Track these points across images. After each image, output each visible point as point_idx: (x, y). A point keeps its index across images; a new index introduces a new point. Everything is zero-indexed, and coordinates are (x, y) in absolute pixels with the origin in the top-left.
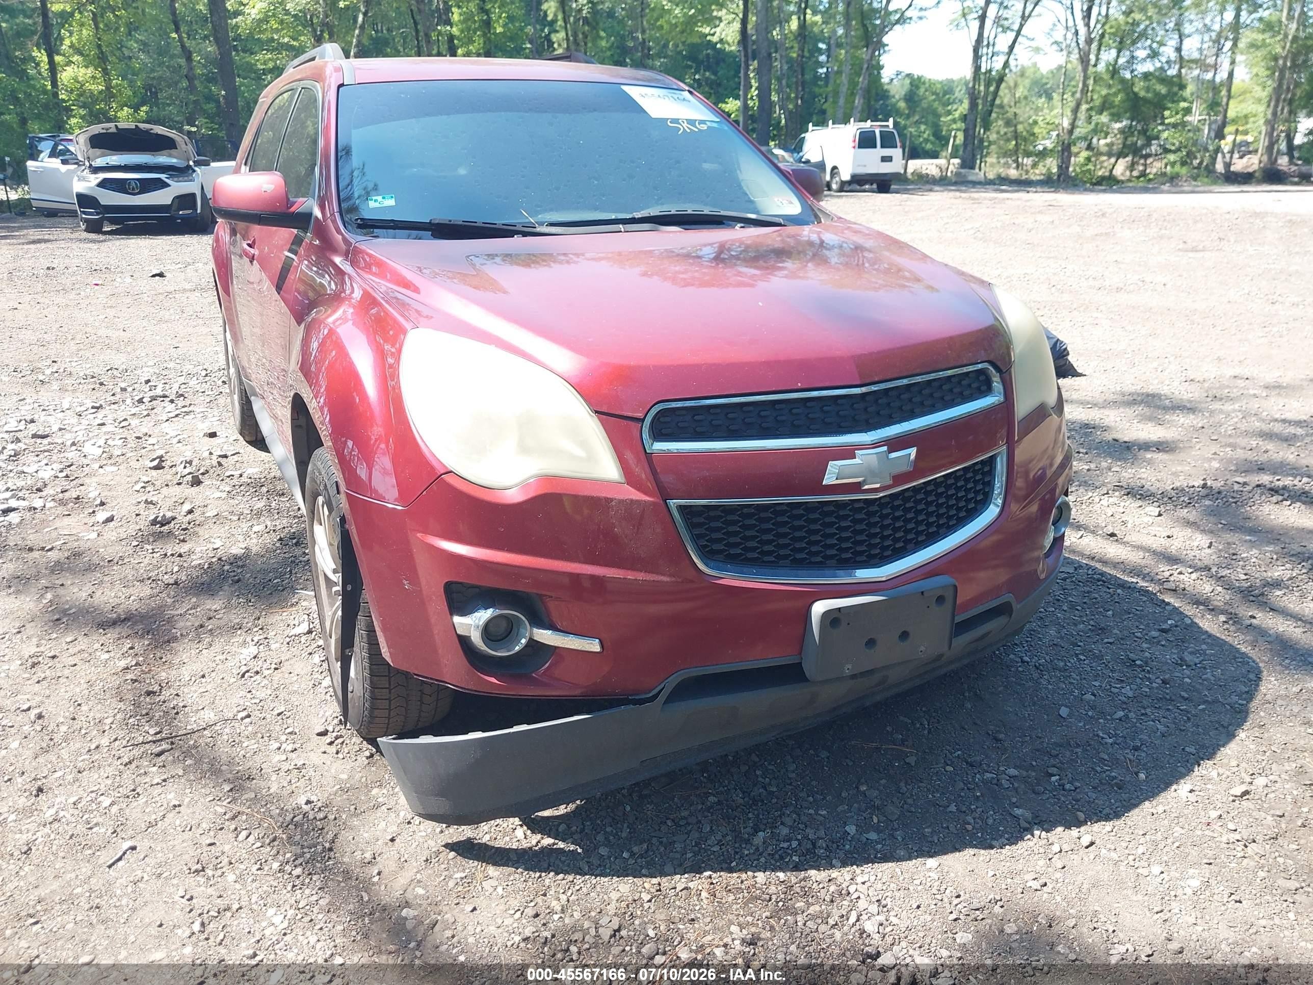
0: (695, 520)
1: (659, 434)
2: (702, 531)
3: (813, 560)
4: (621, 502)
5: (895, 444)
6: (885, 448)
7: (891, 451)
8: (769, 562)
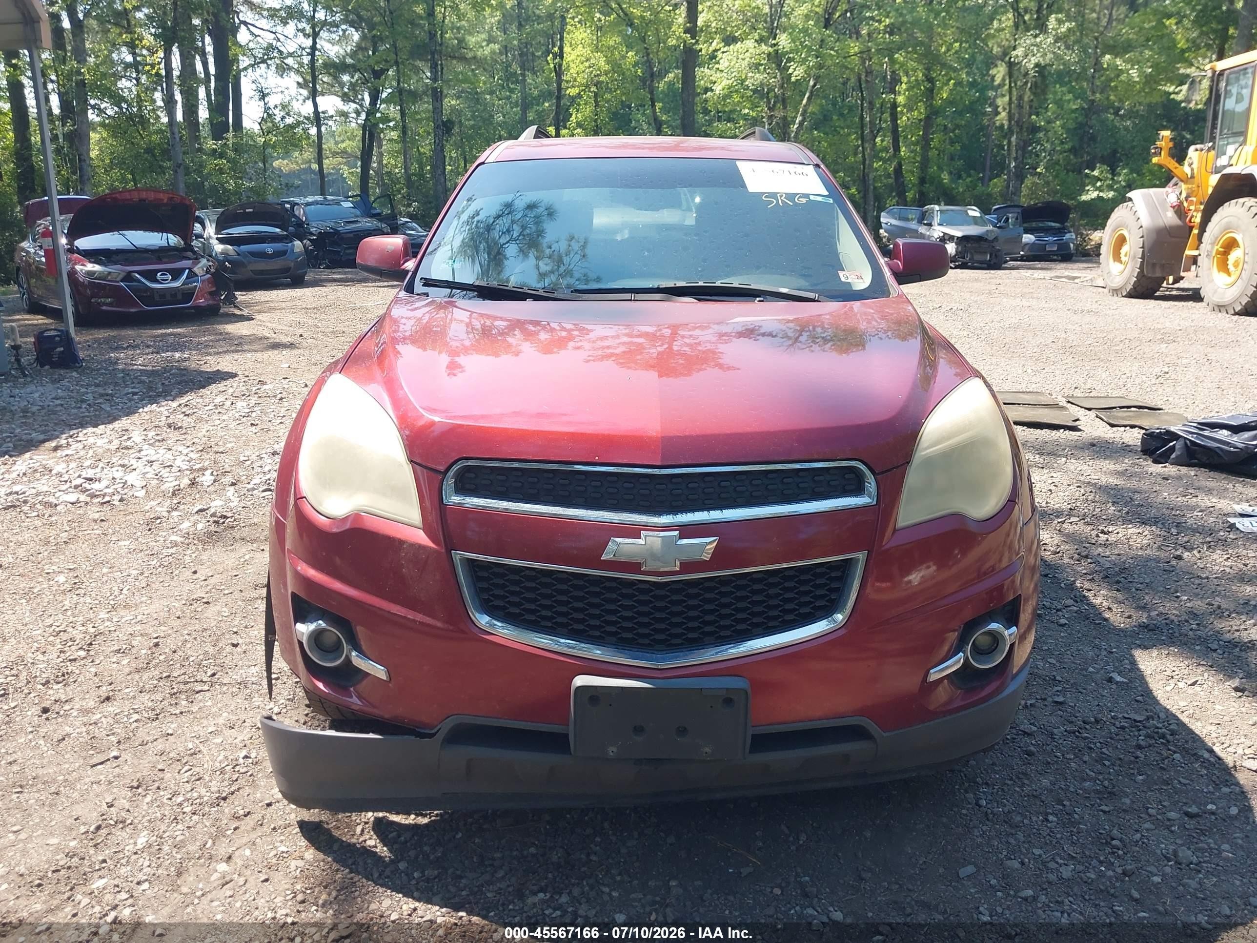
0: (480, 574)
1: (462, 489)
2: (485, 585)
3: (591, 633)
4: (412, 545)
5: (686, 531)
6: (676, 533)
7: (682, 537)
8: (547, 627)
